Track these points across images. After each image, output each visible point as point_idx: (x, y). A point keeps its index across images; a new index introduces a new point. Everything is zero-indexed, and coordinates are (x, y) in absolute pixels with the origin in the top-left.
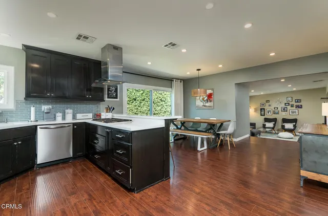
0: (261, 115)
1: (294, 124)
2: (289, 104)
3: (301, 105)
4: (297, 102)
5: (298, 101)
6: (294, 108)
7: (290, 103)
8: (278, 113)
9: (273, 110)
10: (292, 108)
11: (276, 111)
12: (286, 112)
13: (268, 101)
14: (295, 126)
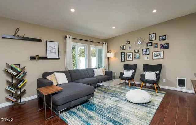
0: (121, 61)
1: (158, 72)
2: (151, 43)
3: (168, 44)
4: (163, 40)
5: (164, 38)
6: (159, 49)
7: (154, 42)
8: (139, 58)
9: (134, 53)
10: (156, 49)
11: (137, 55)
12: (148, 56)
13: (128, 43)
14: (158, 76)
